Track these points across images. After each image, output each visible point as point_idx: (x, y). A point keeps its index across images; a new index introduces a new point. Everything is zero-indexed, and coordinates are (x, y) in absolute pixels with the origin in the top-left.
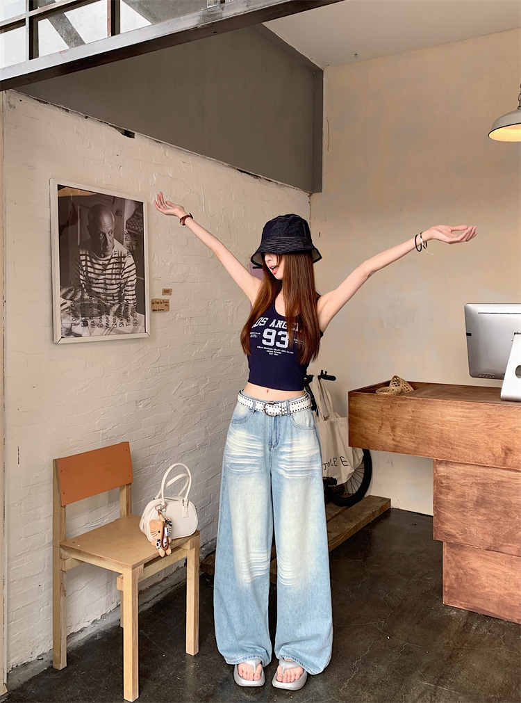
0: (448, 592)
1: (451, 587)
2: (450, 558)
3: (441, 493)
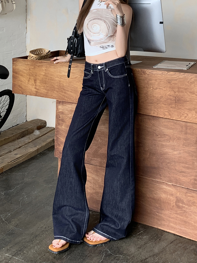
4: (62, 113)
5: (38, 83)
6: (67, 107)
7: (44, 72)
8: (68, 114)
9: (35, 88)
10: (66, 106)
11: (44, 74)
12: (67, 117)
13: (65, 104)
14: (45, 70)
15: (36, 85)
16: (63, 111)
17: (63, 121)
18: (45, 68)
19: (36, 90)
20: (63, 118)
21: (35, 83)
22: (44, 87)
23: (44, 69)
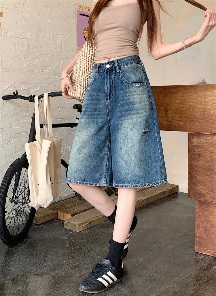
0: (199, 242)
1: (201, 238)
2: (200, 213)
3: (194, 160)
4: (199, 147)
5: (170, 114)
6: (205, 140)
7: (181, 99)
8: (208, 147)
9: (167, 121)
10: (203, 139)
11: (180, 102)
12: (206, 152)
13: (203, 136)
14: (182, 96)
15: (167, 117)
16: (199, 145)
17: (200, 156)
18: (181, 94)
19: (168, 123)
20: (200, 152)
21: (166, 114)
22: (179, 118)
23: (179, 95)
